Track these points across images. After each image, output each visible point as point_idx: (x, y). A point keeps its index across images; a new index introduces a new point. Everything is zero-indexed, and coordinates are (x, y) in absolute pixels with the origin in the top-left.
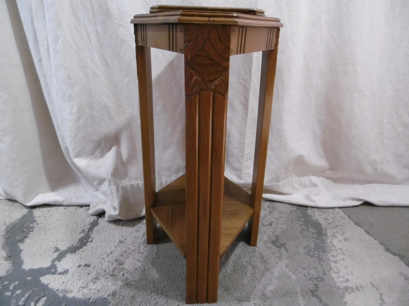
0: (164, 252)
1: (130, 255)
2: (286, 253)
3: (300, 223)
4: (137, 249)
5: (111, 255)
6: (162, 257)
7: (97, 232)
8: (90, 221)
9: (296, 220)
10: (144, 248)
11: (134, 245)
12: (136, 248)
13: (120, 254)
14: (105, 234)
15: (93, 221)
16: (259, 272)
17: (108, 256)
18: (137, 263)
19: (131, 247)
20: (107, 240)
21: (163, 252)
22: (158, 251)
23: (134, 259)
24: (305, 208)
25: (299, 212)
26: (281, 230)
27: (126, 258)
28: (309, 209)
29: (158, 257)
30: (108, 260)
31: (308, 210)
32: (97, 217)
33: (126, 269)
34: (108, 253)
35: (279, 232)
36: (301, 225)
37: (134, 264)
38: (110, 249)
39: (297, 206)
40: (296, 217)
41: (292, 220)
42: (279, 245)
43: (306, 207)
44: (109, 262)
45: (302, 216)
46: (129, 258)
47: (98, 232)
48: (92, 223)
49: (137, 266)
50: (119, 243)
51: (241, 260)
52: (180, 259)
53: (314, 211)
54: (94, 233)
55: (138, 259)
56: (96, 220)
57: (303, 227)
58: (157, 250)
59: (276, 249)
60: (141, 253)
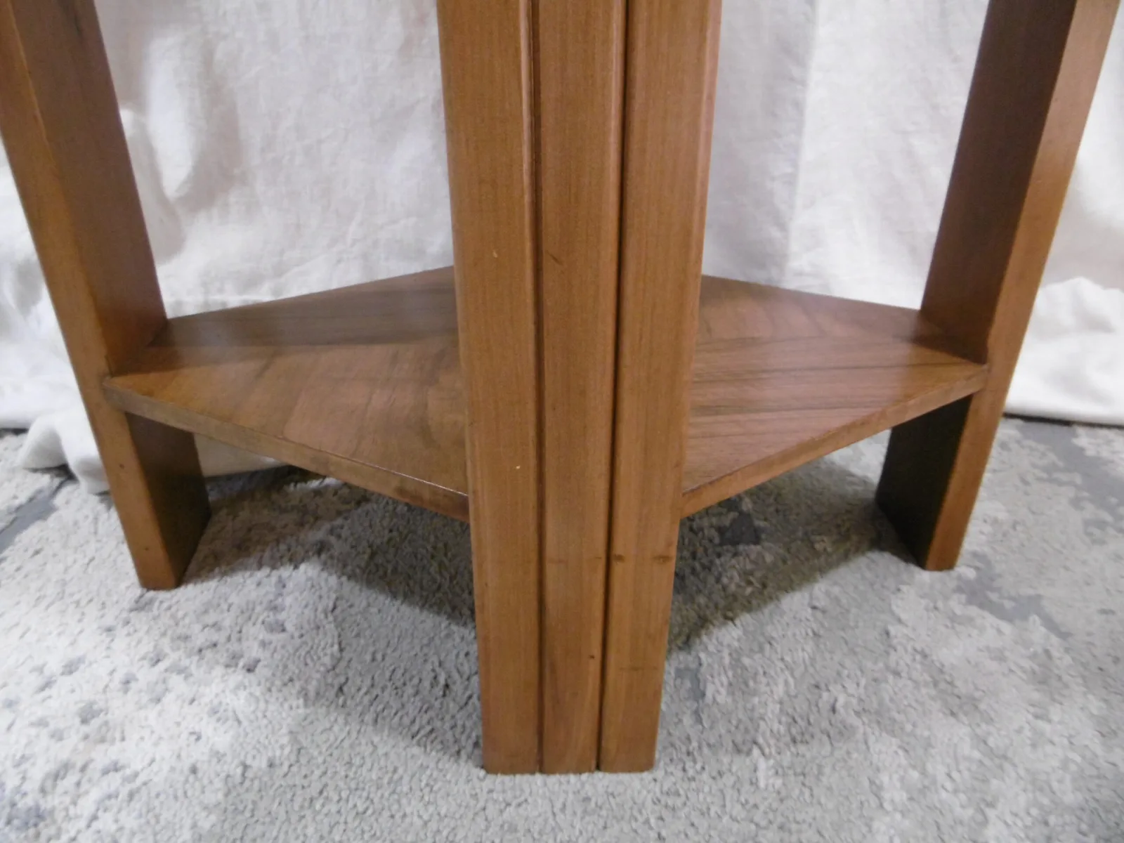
0: (379, 657)
1: (176, 681)
2: (1067, 650)
3: (1070, 492)
4: (229, 639)
5: (66, 682)
6: (364, 690)
7: (31, 552)
8: (15, 497)
9: (1040, 479)
10: (264, 635)
11: (211, 618)
12: (220, 637)
13: (119, 676)
14: (70, 560)
15: (31, 500)
16: (955, 775)
17: (48, 685)
18: (207, 727)
19: (197, 628)
20: (72, 595)
21: (368, 657)
22: (341, 650)
23: (193, 701)
24: (1057, 429)
25: (1042, 447)
26: (987, 529)
27: (145, 698)
28: (1081, 431)
29: (341, 689)
30: (40, 712)
31: (1076, 436)
32: (57, 481)
33: (128, 772)
34: (54, 665)
35: (984, 538)
36: (1076, 503)
37: (185, 735)
38: (73, 643)
39: (1019, 422)
40: (1034, 466)
41: (1026, 483)
42: (1008, 605)
43: (1064, 423)
44: (42, 723)
45: (1061, 464)
46: (169, 698)
47: (37, 552)
48: (19, 508)
49: (199, 753)
50: (131, 610)
51: (825, 695)
52: (470, 697)
53: (1109, 442)
54: (9, 560)
55: (216, 702)
56: (47, 493)
57: (1090, 511)
58: (336, 647)
59: (999, 631)
60: (241, 664)
